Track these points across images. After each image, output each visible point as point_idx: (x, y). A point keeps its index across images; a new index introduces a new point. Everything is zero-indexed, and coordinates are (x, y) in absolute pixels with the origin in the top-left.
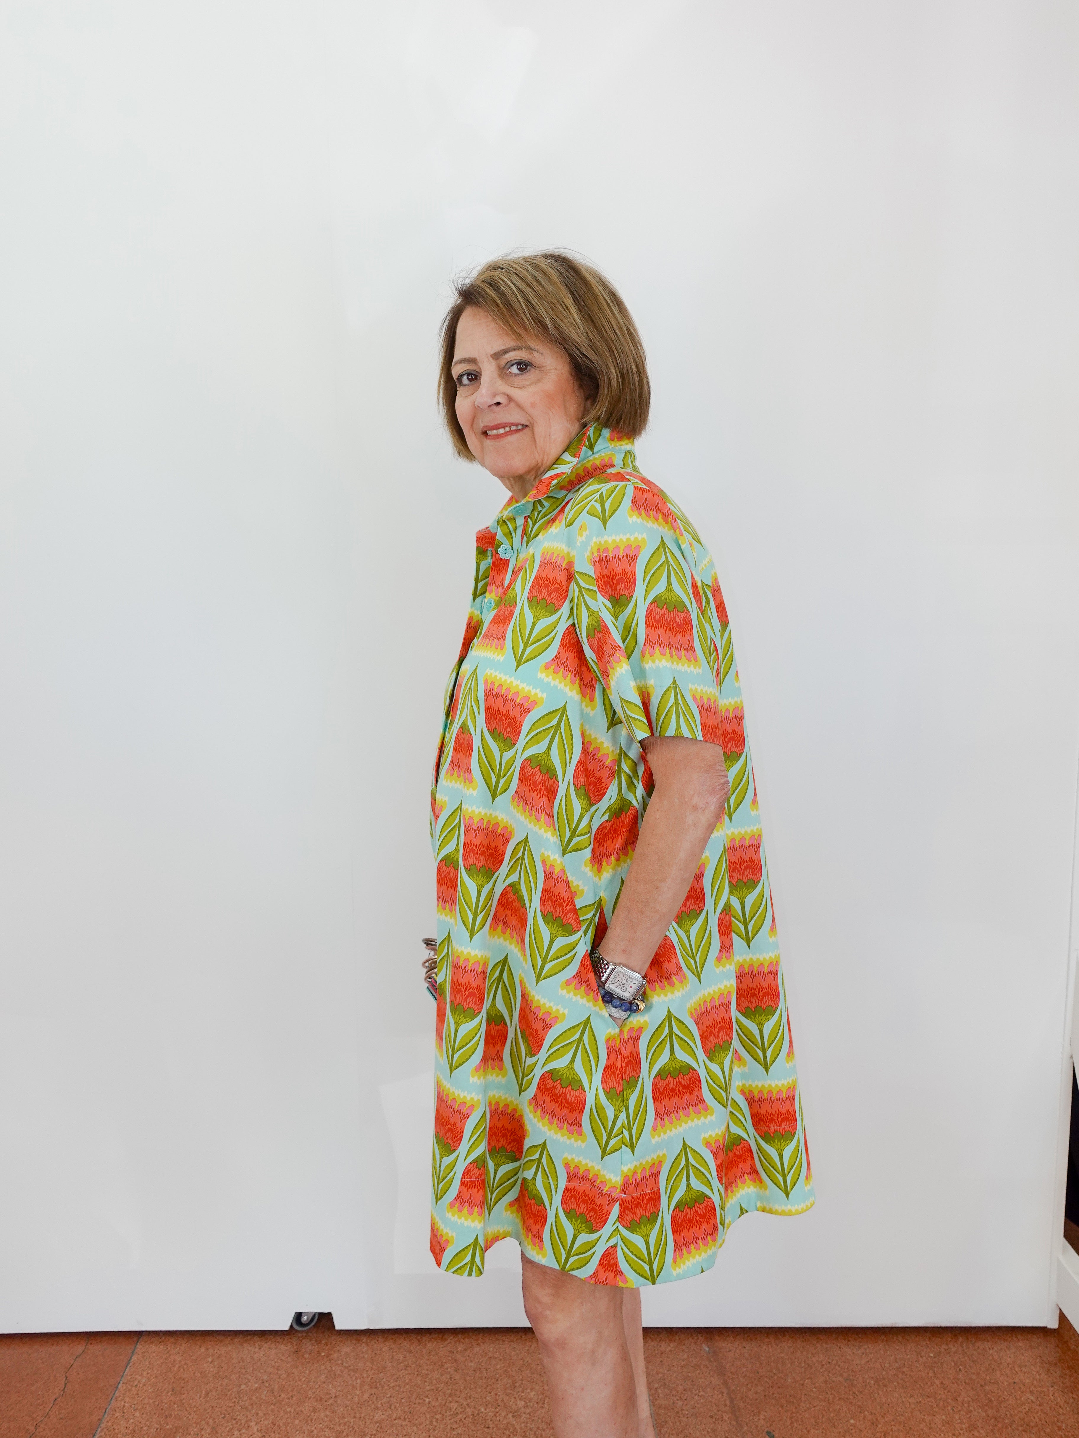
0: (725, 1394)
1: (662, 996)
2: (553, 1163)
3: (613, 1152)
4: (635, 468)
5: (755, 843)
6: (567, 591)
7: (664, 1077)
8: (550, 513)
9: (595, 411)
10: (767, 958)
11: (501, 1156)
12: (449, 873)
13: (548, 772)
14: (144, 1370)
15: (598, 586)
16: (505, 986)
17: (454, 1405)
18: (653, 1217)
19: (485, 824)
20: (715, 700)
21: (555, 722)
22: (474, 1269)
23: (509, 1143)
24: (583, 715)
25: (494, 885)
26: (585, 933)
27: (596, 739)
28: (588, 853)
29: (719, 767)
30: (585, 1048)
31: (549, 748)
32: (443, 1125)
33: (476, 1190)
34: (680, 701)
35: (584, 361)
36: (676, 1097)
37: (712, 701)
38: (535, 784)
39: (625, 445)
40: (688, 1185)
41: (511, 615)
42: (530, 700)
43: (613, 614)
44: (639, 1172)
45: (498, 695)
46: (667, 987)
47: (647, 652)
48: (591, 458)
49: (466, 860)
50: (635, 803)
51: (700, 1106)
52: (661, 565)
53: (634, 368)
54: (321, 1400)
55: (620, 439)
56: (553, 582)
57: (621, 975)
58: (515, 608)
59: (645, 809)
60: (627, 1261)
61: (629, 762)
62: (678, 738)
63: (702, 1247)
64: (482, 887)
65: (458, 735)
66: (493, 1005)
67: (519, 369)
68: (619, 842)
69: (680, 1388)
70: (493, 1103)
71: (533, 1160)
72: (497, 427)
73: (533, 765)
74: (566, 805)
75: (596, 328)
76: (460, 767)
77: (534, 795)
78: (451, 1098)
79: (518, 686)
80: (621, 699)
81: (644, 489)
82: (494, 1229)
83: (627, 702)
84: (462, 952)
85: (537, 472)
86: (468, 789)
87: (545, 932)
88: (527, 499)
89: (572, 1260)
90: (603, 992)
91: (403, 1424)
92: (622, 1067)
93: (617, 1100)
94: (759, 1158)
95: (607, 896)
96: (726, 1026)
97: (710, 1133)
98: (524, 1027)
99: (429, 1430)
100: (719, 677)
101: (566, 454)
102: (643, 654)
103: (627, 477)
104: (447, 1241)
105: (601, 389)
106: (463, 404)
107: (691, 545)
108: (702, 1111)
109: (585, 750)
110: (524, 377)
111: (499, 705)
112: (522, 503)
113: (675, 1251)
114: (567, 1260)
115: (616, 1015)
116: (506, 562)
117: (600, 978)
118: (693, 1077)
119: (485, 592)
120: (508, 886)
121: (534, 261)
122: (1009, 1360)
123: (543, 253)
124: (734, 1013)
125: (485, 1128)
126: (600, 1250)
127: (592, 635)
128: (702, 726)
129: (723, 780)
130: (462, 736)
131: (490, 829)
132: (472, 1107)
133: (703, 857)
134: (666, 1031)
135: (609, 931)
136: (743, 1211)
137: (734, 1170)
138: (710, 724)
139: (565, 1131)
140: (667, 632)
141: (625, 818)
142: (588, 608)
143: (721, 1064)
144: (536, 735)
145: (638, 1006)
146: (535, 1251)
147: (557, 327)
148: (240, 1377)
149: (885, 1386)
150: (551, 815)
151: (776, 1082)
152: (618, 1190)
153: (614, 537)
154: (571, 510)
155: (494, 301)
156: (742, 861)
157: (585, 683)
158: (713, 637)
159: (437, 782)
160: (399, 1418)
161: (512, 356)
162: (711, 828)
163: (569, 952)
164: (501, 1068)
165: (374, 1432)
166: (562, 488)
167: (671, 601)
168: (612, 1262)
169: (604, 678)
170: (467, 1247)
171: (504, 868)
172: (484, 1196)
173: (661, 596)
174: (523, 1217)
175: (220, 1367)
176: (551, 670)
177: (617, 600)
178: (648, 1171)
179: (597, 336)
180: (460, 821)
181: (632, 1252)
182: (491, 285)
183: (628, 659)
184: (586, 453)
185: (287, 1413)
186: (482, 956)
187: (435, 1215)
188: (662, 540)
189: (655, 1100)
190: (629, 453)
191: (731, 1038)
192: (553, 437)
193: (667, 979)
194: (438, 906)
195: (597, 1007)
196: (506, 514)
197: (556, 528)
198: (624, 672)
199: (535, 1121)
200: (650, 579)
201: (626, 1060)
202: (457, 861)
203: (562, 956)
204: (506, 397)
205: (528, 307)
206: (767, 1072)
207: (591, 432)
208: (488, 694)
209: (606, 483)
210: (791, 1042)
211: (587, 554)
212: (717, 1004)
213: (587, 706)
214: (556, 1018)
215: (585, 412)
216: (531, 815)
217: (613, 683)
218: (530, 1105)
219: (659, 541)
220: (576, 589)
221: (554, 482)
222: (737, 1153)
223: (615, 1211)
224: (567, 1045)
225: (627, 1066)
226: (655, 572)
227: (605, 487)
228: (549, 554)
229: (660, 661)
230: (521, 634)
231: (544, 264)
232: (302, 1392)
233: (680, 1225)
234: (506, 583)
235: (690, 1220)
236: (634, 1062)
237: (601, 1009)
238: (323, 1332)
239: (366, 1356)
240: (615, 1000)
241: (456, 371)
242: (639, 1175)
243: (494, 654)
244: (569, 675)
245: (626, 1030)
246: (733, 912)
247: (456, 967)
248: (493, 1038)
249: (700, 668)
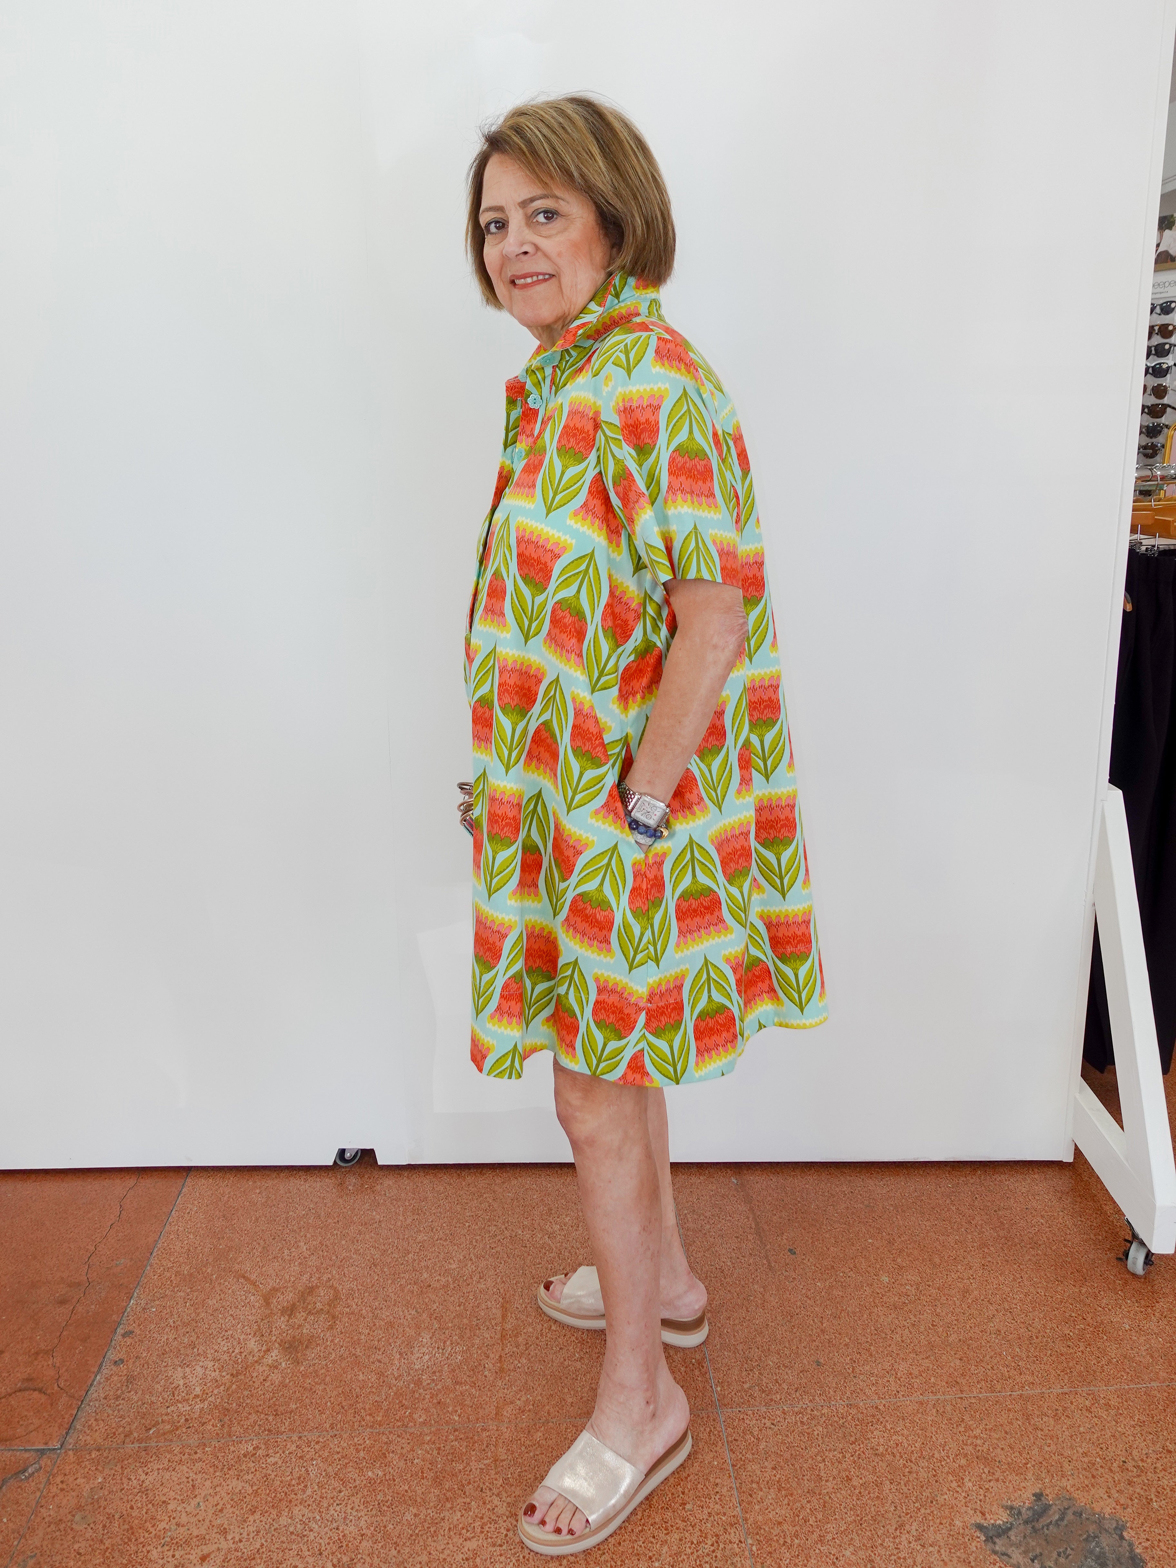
0: (751, 1219)
1: (684, 824)
2: (584, 978)
3: (639, 966)
4: (660, 317)
5: (775, 683)
6: (594, 440)
7: (686, 899)
8: (577, 362)
9: (620, 260)
10: (785, 792)
11: (538, 975)
12: (484, 713)
13: (577, 615)
14: (195, 1200)
15: (623, 435)
16: (540, 818)
17: (493, 1228)
18: (677, 1023)
19: (518, 666)
20: (734, 545)
21: (583, 567)
22: (514, 1073)
23: (545, 964)
24: (610, 561)
25: (528, 723)
26: (613, 766)
27: (622, 583)
28: (615, 691)
29: (738, 609)
30: (613, 872)
31: (579, 591)
32: (482, 945)
33: (514, 1002)
34: (701, 545)
35: (609, 209)
36: (698, 917)
37: (732, 545)
38: (565, 626)
39: (651, 294)
40: (710, 996)
41: (541, 463)
42: (560, 546)
43: (637, 462)
44: (664, 984)
45: (529, 542)
46: (689, 816)
47: (670, 499)
48: (617, 307)
49: (501, 699)
50: (659, 644)
51: (720, 926)
52: (683, 415)
53: (659, 216)
54: (366, 1224)
55: (645, 287)
56: (582, 431)
57: (646, 804)
58: (544, 457)
59: (668, 650)
60: (653, 1064)
61: (654, 605)
62: (699, 580)
63: (722, 1053)
64: (517, 724)
65: (491, 582)
66: (529, 835)
67: (546, 218)
68: (645, 681)
69: (708, 1214)
70: (530, 926)
71: (566, 977)
72: (525, 276)
73: (564, 608)
74: (594, 646)
75: (621, 176)
76: (493, 612)
77: (564, 636)
78: (490, 920)
79: (548, 532)
80: (646, 544)
81: (667, 339)
82: (531, 1041)
83: (651, 546)
84: (499, 785)
85: (564, 322)
86: (502, 633)
87: (575, 765)
88: (554, 349)
89: (602, 1065)
90: (629, 820)
91: (445, 1243)
92: (647, 889)
93: (643, 919)
94: (776, 977)
95: (633, 732)
96: (746, 853)
97: (730, 950)
98: (557, 855)
99: (469, 1249)
100: (739, 522)
101: (592, 303)
102: (666, 501)
103: (651, 327)
104: (488, 1049)
105: (626, 238)
106: (491, 252)
107: (712, 394)
108: (722, 930)
109: (612, 594)
110: (550, 226)
111: (531, 551)
112: (550, 352)
113: (697, 1056)
114: (598, 1066)
115: (642, 841)
116: (536, 412)
117: (627, 807)
118: (713, 899)
119: (515, 442)
120: (541, 724)
121: (559, 106)
122: (1024, 1190)
123: (569, 96)
124: (753, 843)
125: (522, 946)
126: (628, 1055)
127: (618, 483)
128: (722, 569)
129: (741, 621)
130: (495, 582)
131: (523, 670)
132: (510, 927)
133: (724, 694)
134: (689, 856)
135: (635, 764)
136: (761, 1026)
137: (753, 989)
138: (729, 567)
139: (595, 948)
140: (689, 479)
141: (650, 658)
142: (614, 456)
143: (740, 888)
144: (566, 579)
145: (662, 832)
146: (568, 1059)
147: (582, 175)
148: (287, 1205)
149: (904, 1211)
150: (580, 655)
151: (793, 907)
152: (645, 1000)
153: (638, 387)
154: (597, 360)
155: (521, 149)
156: (761, 701)
157: (612, 529)
158: (734, 484)
159: (471, 627)
160: (441, 1239)
161: (538, 204)
162: (730, 666)
163: (598, 784)
164: (536, 895)
165: (418, 1250)
166: (589, 337)
167: (692, 449)
168: (639, 1064)
169: (629, 525)
170: (507, 1054)
171: (537, 708)
172: (522, 1009)
173: (683, 445)
174: (558, 1030)
175: (268, 1198)
176: (580, 516)
177: (641, 449)
178: (671, 983)
179: (622, 184)
180: (494, 664)
181: (657, 1056)
182: (517, 132)
183: (652, 505)
184: (612, 301)
185: (334, 1235)
186: (517, 789)
187: (476, 1027)
188: (684, 389)
189: (678, 919)
190: (655, 302)
191: (750, 864)
192: (579, 287)
193: (689, 808)
194: (474, 745)
195: (624, 834)
196: (535, 363)
197: (583, 378)
198: (648, 518)
199: (567, 940)
200: (673, 428)
201: (651, 883)
202: (492, 702)
203: (591, 788)
204: (533, 246)
205: (554, 156)
206: (784, 898)
207: (617, 280)
208: (520, 541)
209: (631, 333)
210: (807, 870)
211: (612, 404)
212: (737, 833)
213: (613, 552)
214: (586, 845)
215: (611, 261)
216: (561, 656)
217: (638, 528)
218: (563, 926)
219: (681, 391)
220: (603, 438)
221: (580, 332)
222: (756, 973)
223: (642, 1018)
224: (596, 869)
225: (652, 887)
226: (677, 422)
227: (630, 338)
228: (577, 403)
229: (682, 507)
230: (550, 482)
231: (569, 109)
232: (348, 1218)
233: (702, 1033)
234: (536, 433)
235: (711, 1029)
236: (658, 884)
237: (628, 836)
238: (366, 1168)
239: (408, 1188)
240: (640, 827)
241: (484, 219)
242: (663, 986)
243: (525, 502)
244: (597, 522)
245: (650, 855)
246: (752, 749)
247: (493, 799)
248: (529, 866)
249: (720, 514)
